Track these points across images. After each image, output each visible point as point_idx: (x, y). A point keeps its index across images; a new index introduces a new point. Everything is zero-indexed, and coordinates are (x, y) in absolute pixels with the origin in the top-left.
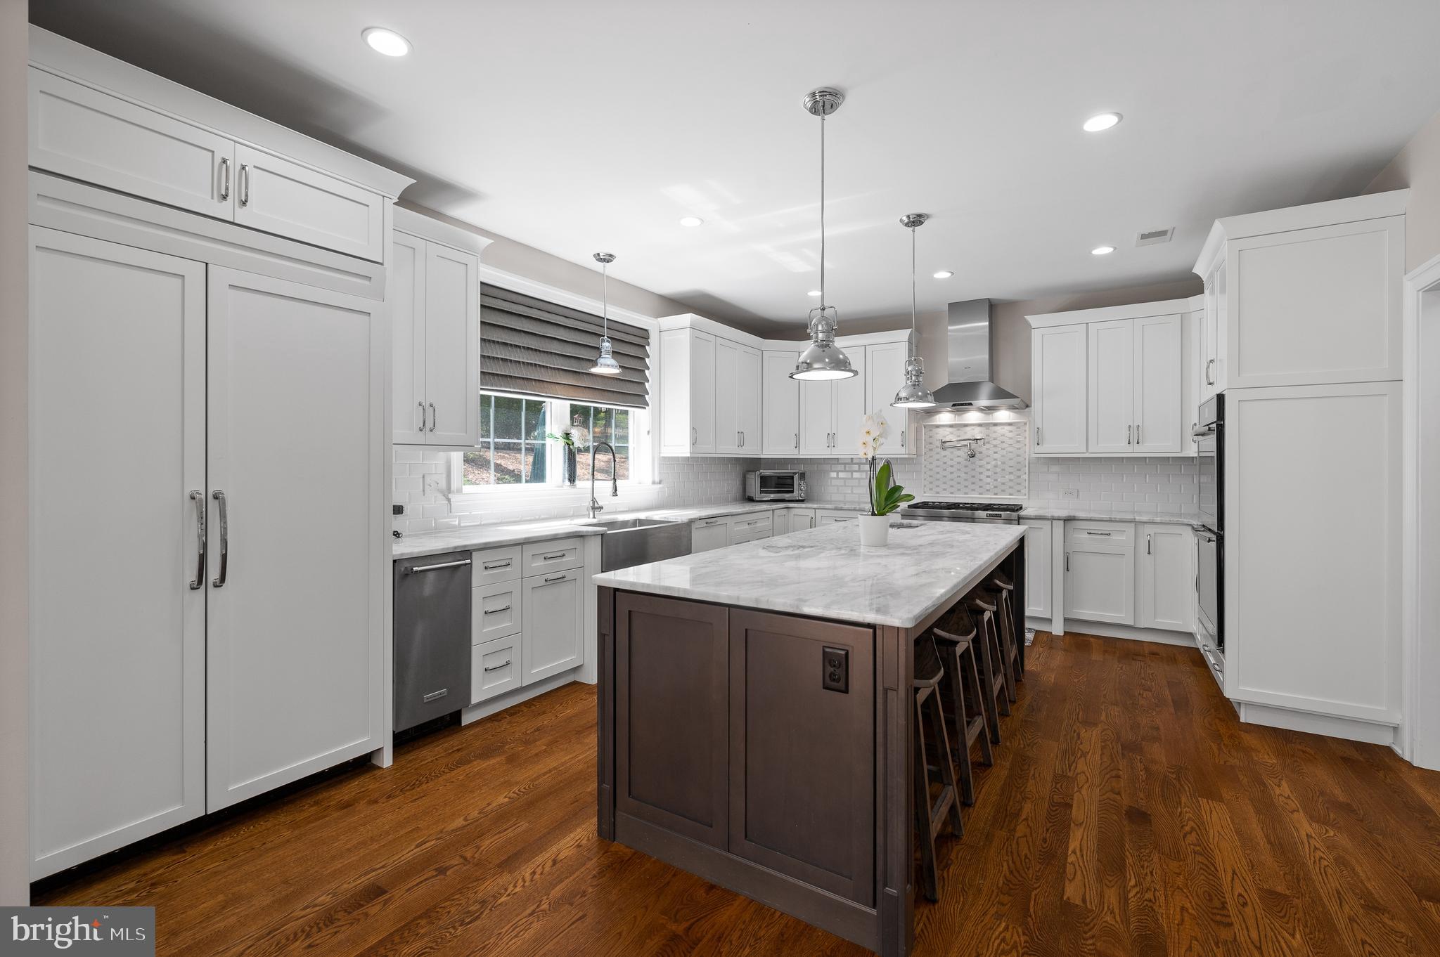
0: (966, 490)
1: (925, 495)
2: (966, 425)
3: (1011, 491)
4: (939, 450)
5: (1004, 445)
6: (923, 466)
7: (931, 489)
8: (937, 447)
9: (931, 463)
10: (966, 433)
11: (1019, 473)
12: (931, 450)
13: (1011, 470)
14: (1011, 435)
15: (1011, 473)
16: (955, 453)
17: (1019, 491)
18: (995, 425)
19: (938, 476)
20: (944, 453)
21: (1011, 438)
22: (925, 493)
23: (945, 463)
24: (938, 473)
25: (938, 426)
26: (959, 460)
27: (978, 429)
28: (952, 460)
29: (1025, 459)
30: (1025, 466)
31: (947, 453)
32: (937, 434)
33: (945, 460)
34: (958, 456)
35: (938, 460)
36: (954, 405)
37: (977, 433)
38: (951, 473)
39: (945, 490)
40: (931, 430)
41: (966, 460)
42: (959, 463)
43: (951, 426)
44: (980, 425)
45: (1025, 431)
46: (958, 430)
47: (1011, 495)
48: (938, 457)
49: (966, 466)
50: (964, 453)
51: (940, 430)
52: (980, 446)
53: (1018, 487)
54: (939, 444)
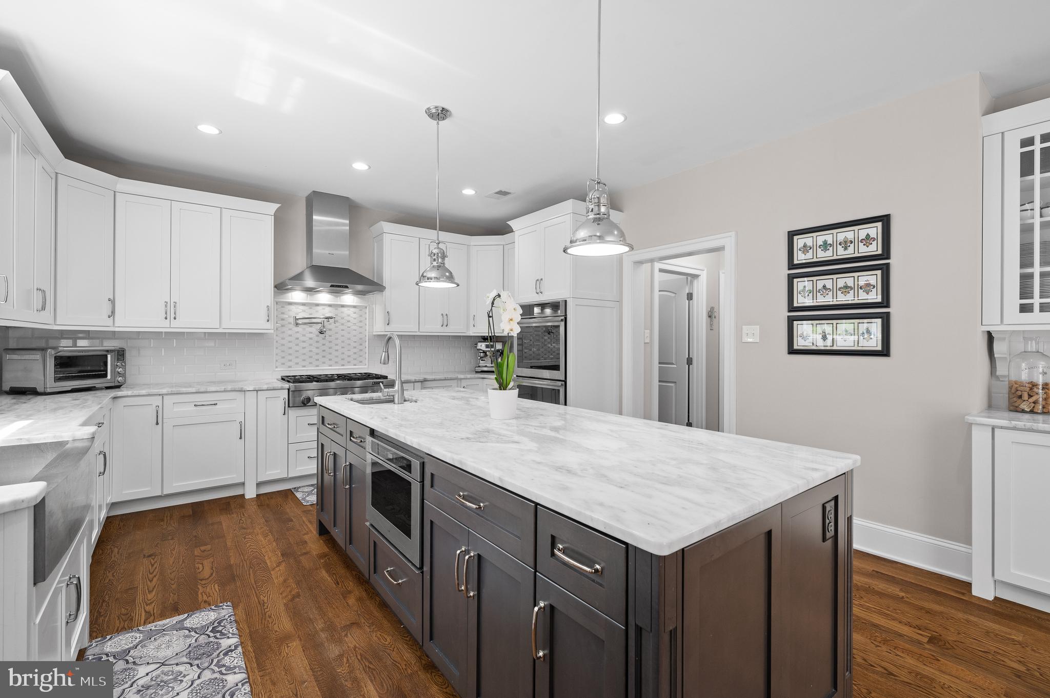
0: (317, 363)
1: (277, 369)
2: (317, 305)
3: (355, 362)
4: (292, 326)
5: (349, 324)
6: (275, 342)
7: (283, 364)
8: (290, 323)
9: (283, 339)
10: (317, 311)
11: (361, 347)
12: (283, 326)
13: (355, 345)
14: (355, 316)
15: (355, 347)
16: (307, 329)
17: (361, 362)
18: (343, 306)
19: (290, 351)
20: (297, 329)
21: (355, 319)
22: (277, 367)
23: (297, 339)
24: (290, 348)
25: (290, 304)
26: (311, 336)
27: (328, 309)
28: (304, 335)
29: (366, 336)
30: (366, 342)
31: (300, 329)
32: (289, 310)
33: (298, 335)
34: (310, 333)
35: (290, 336)
36: (332, 286)
37: (328, 312)
38: (304, 348)
39: (297, 364)
40: (282, 307)
41: (317, 336)
42: (311, 339)
43: (304, 304)
44: (330, 306)
45: (366, 313)
46: (311, 308)
47: (355, 365)
48: (290, 332)
49: (317, 342)
50: (315, 329)
51: (293, 307)
52: (330, 324)
53: (361, 359)
54: (292, 320)
